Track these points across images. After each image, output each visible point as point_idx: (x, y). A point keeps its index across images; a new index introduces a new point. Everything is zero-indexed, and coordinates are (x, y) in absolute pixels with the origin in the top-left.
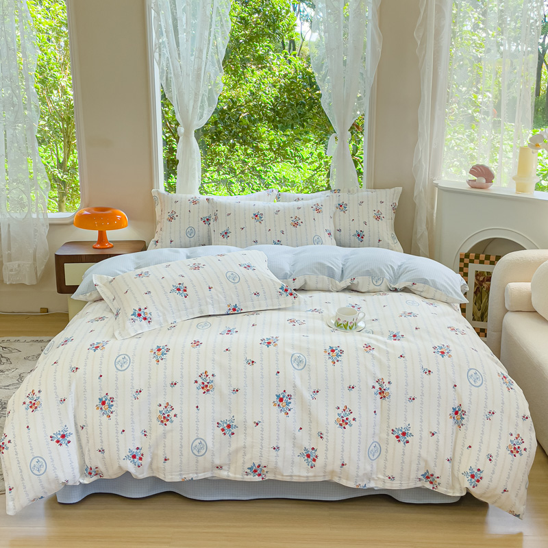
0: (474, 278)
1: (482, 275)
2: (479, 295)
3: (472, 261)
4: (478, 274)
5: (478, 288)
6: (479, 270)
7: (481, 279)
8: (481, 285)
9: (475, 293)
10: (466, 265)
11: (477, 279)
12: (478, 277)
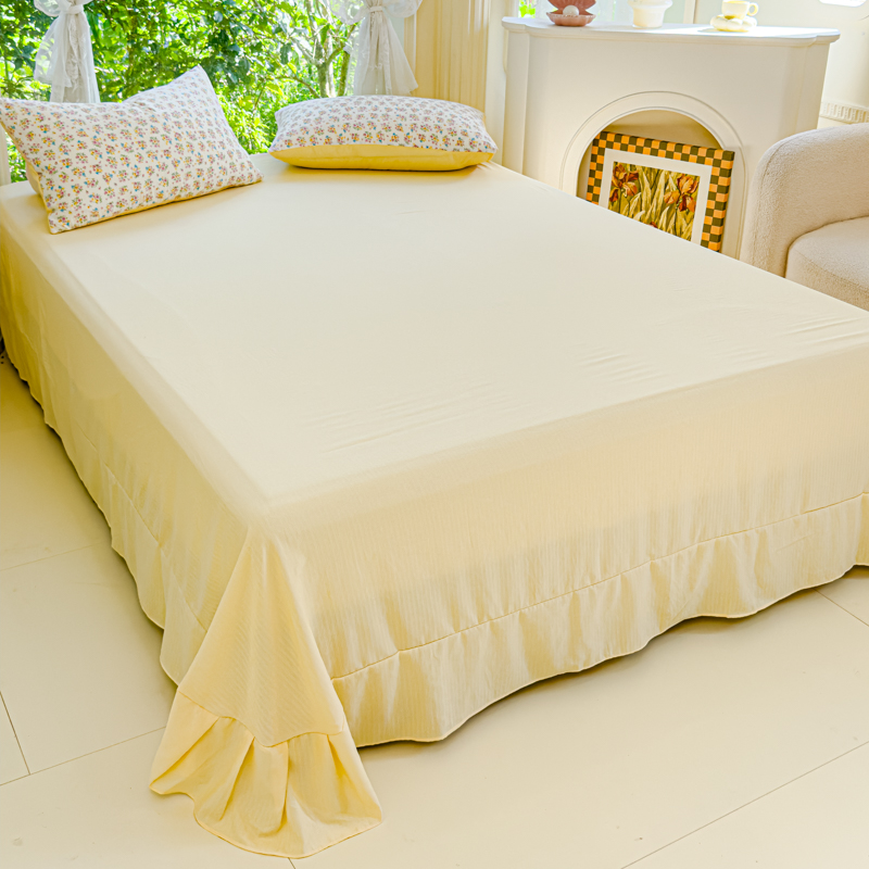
0: (612, 173)
1: (624, 170)
2: (616, 203)
3: (610, 145)
4: (617, 168)
5: (616, 191)
6: (619, 161)
7: (621, 176)
8: (621, 187)
9: (611, 199)
10: (602, 152)
11: (616, 177)
12: (617, 173)
